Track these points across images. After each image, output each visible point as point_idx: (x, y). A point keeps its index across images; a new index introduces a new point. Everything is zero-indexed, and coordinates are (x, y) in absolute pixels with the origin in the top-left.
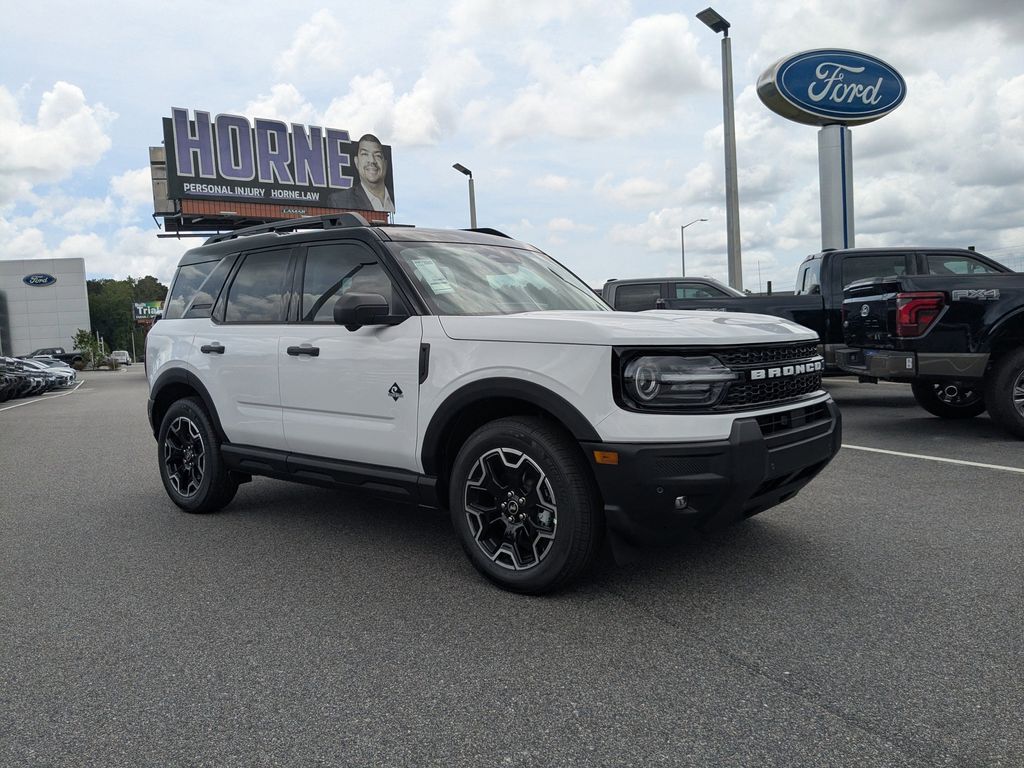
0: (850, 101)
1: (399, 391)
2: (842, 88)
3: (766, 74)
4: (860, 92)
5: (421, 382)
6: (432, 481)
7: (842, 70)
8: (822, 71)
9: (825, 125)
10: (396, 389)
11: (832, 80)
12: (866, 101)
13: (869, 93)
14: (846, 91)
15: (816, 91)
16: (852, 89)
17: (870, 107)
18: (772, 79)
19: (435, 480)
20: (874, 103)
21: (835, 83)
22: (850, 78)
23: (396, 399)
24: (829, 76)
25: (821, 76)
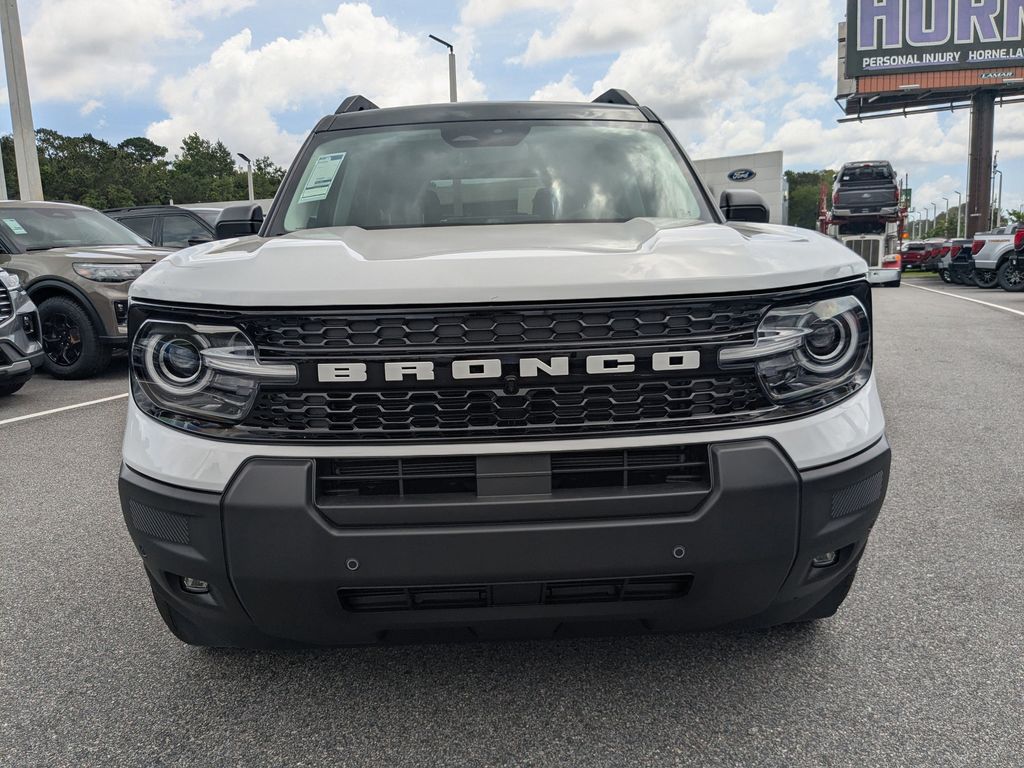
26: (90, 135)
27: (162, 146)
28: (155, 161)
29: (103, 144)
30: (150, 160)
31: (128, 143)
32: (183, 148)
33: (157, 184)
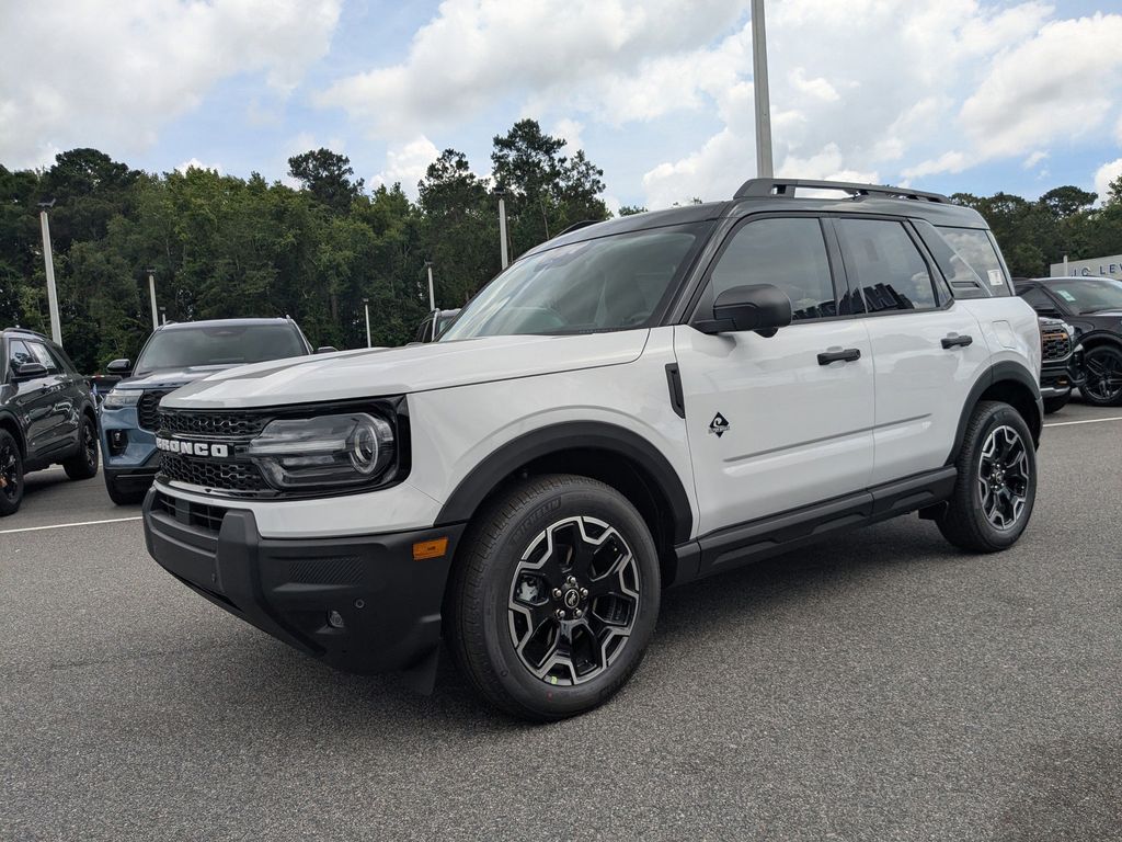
26: (1002, 194)
27: (1091, 192)
28: (1080, 210)
29: (1018, 200)
30: (1076, 210)
31: (1051, 195)
32: (1110, 193)
33: (1077, 237)
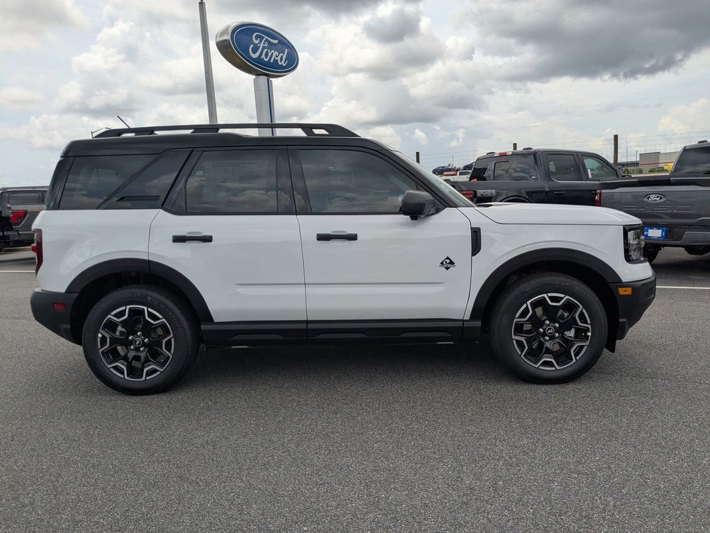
0: (272, 61)
1: (452, 263)
2: (267, 51)
3: (222, 34)
4: (277, 57)
5: (473, 254)
6: (478, 324)
7: (267, 40)
8: (257, 37)
9: (257, 75)
10: (448, 261)
11: (262, 45)
12: (280, 64)
13: (280, 57)
14: (270, 54)
15: (255, 51)
16: (272, 53)
17: (282, 67)
18: (227, 37)
19: (480, 322)
20: (284, 65)
21: (264, 48)
22: (271, 46)
23: (447, 268)
24: (260, 42)
25: (256, 42)
